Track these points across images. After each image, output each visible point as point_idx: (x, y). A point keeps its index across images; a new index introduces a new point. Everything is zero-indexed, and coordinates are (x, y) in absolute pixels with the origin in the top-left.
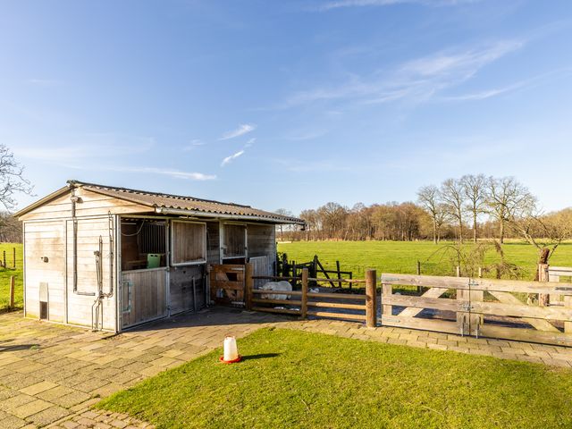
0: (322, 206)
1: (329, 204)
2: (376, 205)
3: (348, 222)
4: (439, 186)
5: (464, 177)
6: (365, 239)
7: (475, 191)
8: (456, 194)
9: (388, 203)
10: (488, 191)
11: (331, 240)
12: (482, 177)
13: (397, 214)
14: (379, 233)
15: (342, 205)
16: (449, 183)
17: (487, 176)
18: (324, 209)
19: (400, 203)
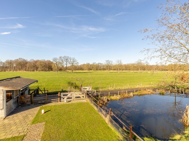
0: (16, 59)
1: (20, 58)
2: (38, 60)
3: (28, 65)
4: (58, 58)
5: (64, 56)
6: (34, 71)
7: (67, 60)
8: (62, 60)
9: (42, 60)
10: (70, 60)
11: (20, 71)
12: (68, 57)
13: (45, 63)
14: (39, 69)
15: (25, 59)
16: (60, 57)
17: (69, 57)
18: (17, 60)
19: (46, 60)
